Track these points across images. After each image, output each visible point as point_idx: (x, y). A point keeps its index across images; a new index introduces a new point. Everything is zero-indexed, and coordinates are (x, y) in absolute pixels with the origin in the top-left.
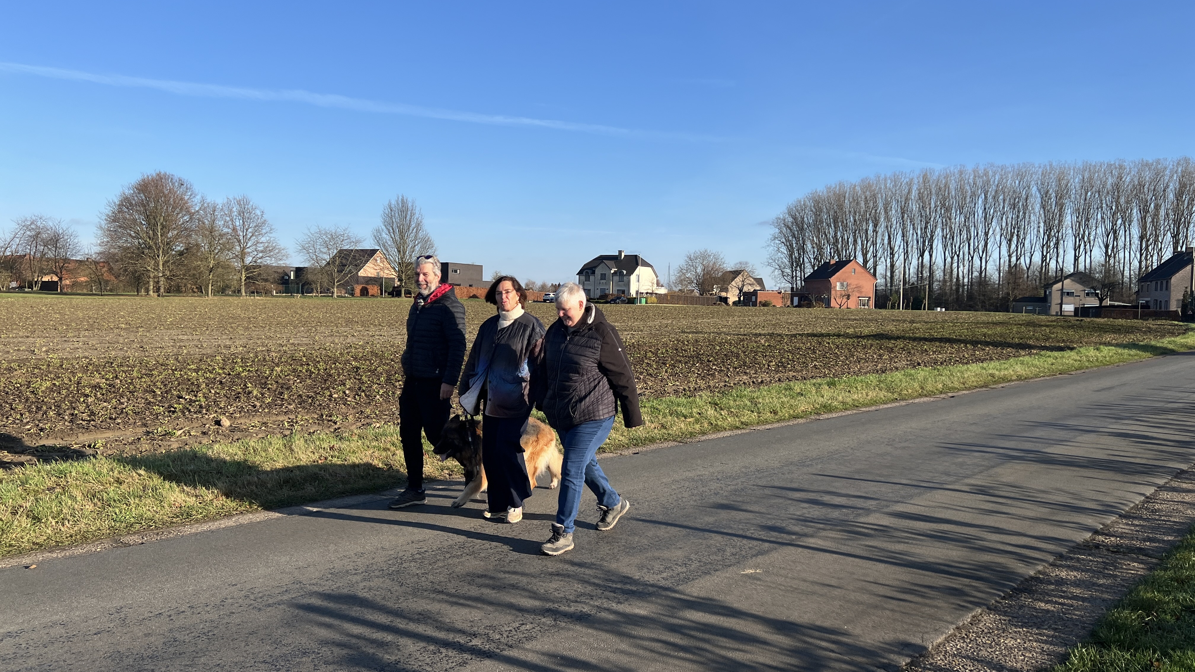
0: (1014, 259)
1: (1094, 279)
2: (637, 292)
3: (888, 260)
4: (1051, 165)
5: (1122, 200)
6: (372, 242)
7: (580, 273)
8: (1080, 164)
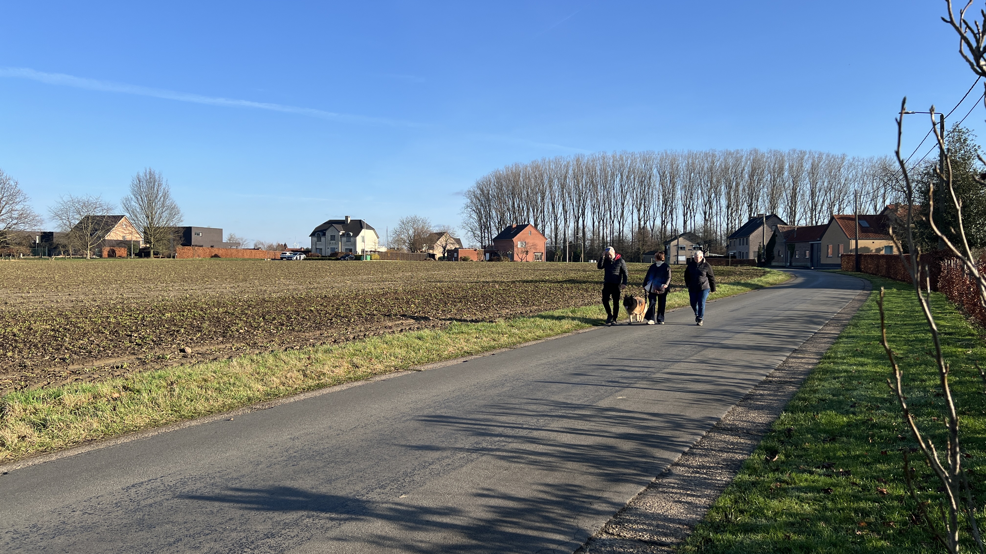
0: (642, 223)
1: (698, 237)
2: (363, 251)
4: (666, 153)
5: (714, 180)
7: (313, 235)
8: (686, 152)
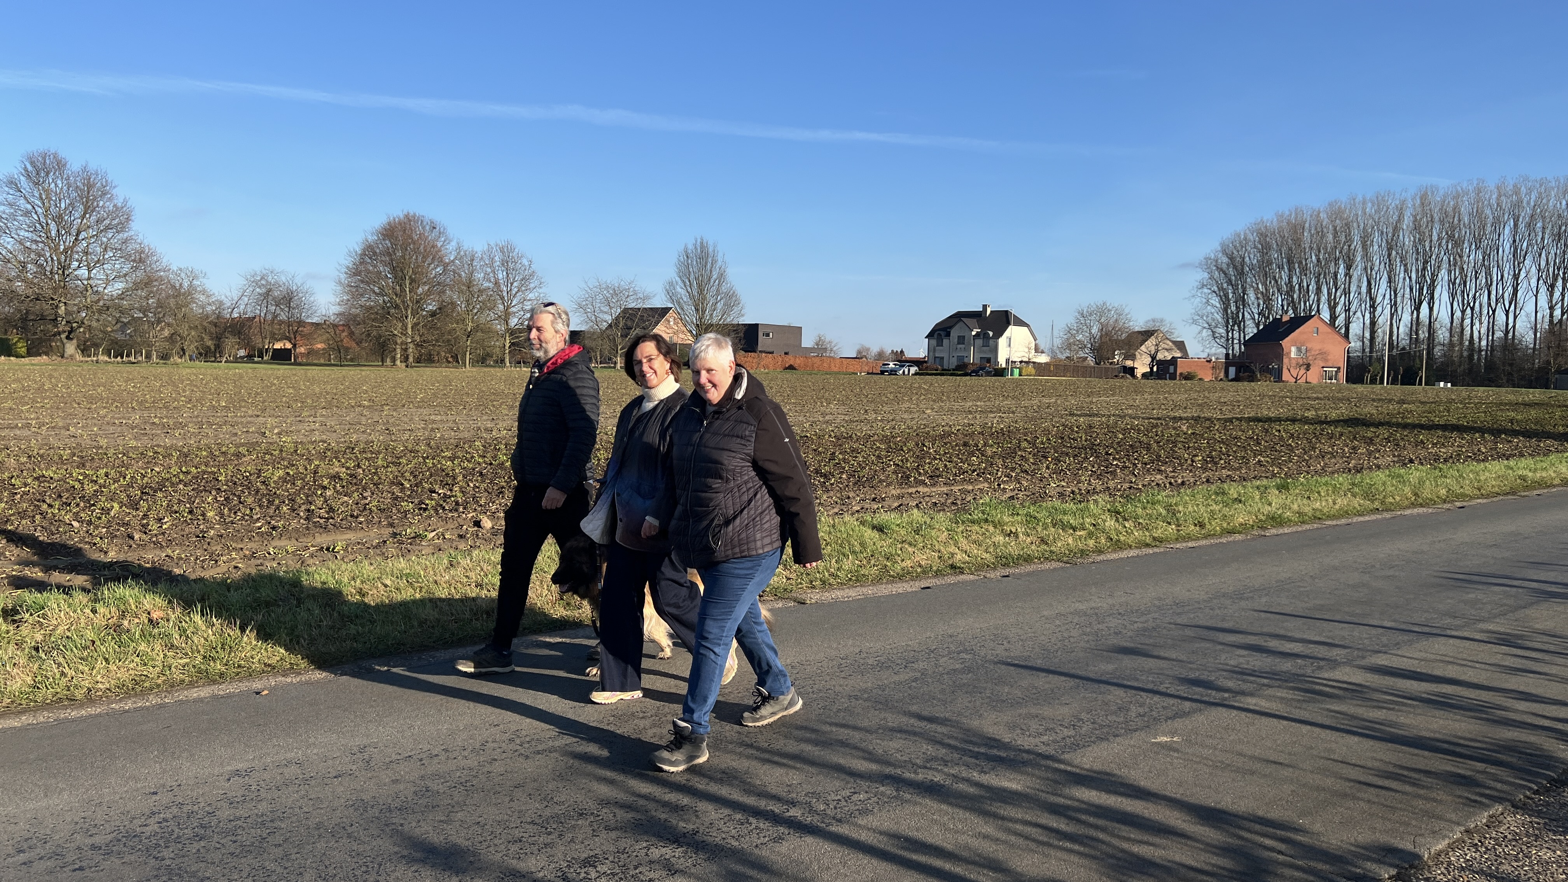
0: (1558, 313)
2: (1007, 361)
3: (1367, 315)
6: (664, 298)
7: (930, 336)
